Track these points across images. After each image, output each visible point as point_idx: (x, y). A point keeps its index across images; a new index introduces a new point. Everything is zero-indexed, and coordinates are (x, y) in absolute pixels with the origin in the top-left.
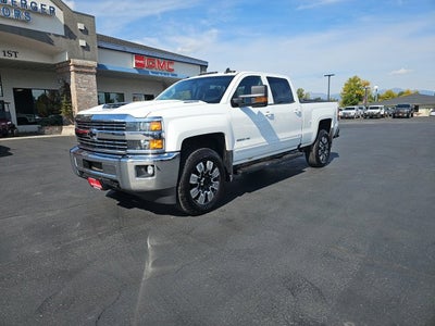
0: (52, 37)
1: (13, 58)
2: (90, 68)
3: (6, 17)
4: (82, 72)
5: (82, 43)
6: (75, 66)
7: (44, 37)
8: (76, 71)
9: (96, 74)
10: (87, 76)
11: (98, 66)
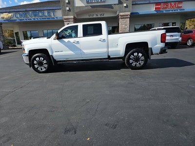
0: (113, 6)
1: (103, 16)
2: (127, 15)
3: (98, 2)
4: (123, 18)
5: (125, 5)
6: (121, 16)
7: (110, 6)
8: (121, 18)
9: (130, 18)
10: (125, 20)
11: (131, 14)
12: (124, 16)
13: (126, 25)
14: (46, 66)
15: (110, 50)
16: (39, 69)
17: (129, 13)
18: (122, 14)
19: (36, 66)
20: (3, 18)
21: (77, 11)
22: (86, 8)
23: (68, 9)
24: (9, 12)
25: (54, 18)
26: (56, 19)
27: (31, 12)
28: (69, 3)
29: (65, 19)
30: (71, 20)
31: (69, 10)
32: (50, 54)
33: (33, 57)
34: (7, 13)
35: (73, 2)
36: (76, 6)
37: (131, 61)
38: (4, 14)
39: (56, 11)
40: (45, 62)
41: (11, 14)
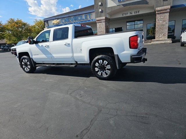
1: (138, 14)
2: (167, 10)
4: (160, 13)
6: (157, 11)
8: (158, 14)
9: (169, 12)
10: (163, 15)
11: (171, 7)
12: (162, 10)
13: (164, 21)
14: (29, 67)
15: (75, 55)
16: (25, 69)
17: (169, 7)
18: (159, 9)
19: (24, 66)
20: (54, 24)
21: (109, 12)
22: (118, 7)
23: (100, 10)
24: (58, 19)
25: (90, 20)
26: (91, 21)
27: (72, 17)
28: (102, 5)
29: (97, 21)
30: (102, 21)
31: (102, 12)
32: (31, 57)
33: (21, 59)
34: (56, 20)
35: (106, 4)
36: (109, 6)
37: (97, 69)
38: (55, 20)
39: (92, 13)
40: (28, 63)
41: (59, 20)
